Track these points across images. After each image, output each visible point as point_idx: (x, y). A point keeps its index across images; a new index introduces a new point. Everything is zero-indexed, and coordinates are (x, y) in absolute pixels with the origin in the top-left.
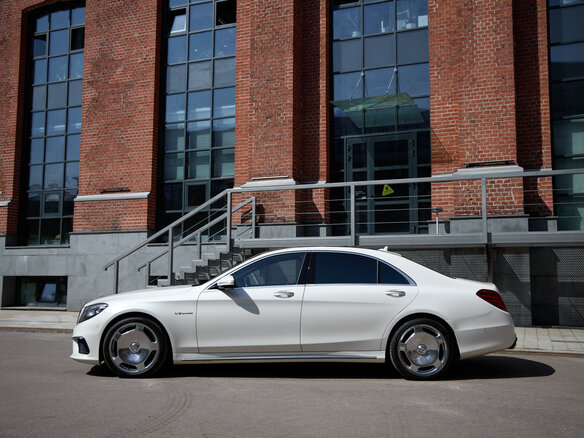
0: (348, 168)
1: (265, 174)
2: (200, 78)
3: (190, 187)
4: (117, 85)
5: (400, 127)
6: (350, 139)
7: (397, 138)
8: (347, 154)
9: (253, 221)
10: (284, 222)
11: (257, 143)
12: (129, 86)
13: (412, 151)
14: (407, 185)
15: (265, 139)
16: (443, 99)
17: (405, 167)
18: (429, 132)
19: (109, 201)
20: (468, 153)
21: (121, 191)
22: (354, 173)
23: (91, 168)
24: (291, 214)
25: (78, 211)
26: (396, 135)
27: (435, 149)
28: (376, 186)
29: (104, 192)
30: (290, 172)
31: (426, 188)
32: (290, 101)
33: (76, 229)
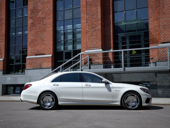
0: (120, 45)
1: (92, 48)
2: (68, 15)
3: (66, 53)
4: (40, 18)
5: (138, 30)
6: (120, 35)
7: (137, 34)
8: (120, 40)
9: (88, 64)
10: (99, 64)
11: (89, 37)
12: (44, 18)
13: (142, 38)
14: (141, 50)
15: (91, 36)
16: (153, 20)
17: (140, 44)
18: (148, 32)
19: (38, 58)
20: (162, 39)
21: (42, 54)
22: (122, 47)
23: (32, 47)
24: (101, 61)
25: (28, 62)
27: (150, 37)
28: (130, 51)
29: (36, 55)
30: (100, 47)
31: (147, 51)
32: (100, 22)
33: (27, 68)
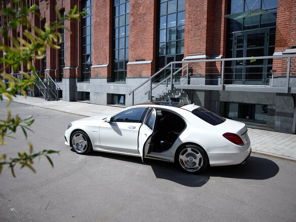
0: (235, 49)
1: (194, 53)
2: (172, 8)
3: (168, 58)
4: (141, 15)
5: (262, 26)
6: (237, 33)
7: (259, 32)
8: (235, 41)
9: (187, 75)
11: (191, 38)
12: (145, 14)
13: (267, 38)
15: (194, 36)
16: (284, 9)
17: (263, 47)
18: (275, 28)
19: (138, 64)
20: (292, 40)
21: (142, 60)
22: (237, 51)
23: (132, 51)
25: (128, 68)
26: (259, 30)
27: (277, 38)
29: (137, 61)
30: (204, 52)
32: (206, 16)
33: (128, 76)
